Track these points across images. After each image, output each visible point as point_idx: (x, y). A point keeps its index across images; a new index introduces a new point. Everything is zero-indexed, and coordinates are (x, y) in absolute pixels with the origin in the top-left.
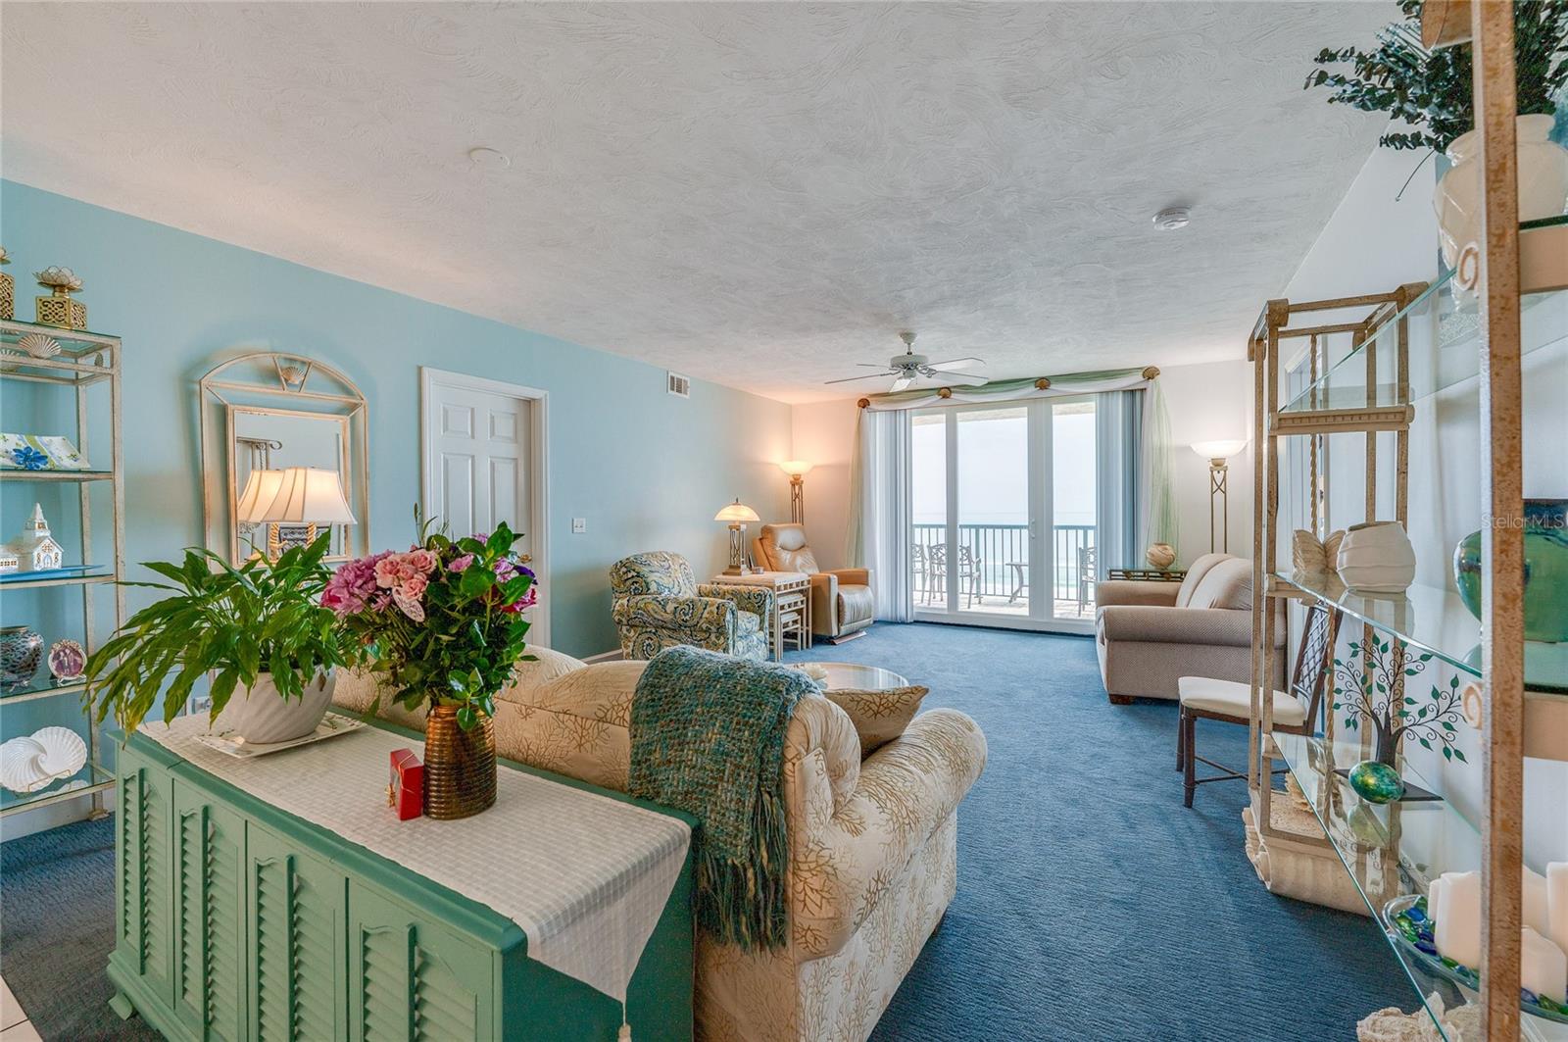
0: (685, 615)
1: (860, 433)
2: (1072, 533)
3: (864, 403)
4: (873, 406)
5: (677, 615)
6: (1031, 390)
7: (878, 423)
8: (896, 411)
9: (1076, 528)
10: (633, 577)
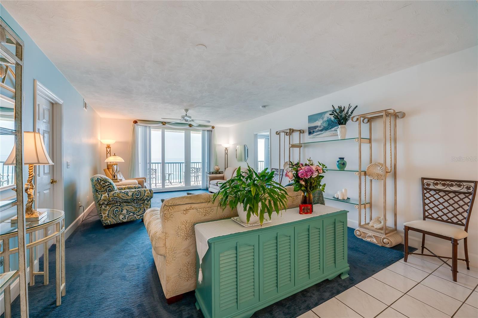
0: (137, 196)
1: (134, 131)
2: (177, 164)
3: (135, 122)
4: (138, 123)
5: (134, 196)
6: (188, 127)
7: (140, 129)
8: (146, 126)
9: (178, 163)
10: (108, 185)
